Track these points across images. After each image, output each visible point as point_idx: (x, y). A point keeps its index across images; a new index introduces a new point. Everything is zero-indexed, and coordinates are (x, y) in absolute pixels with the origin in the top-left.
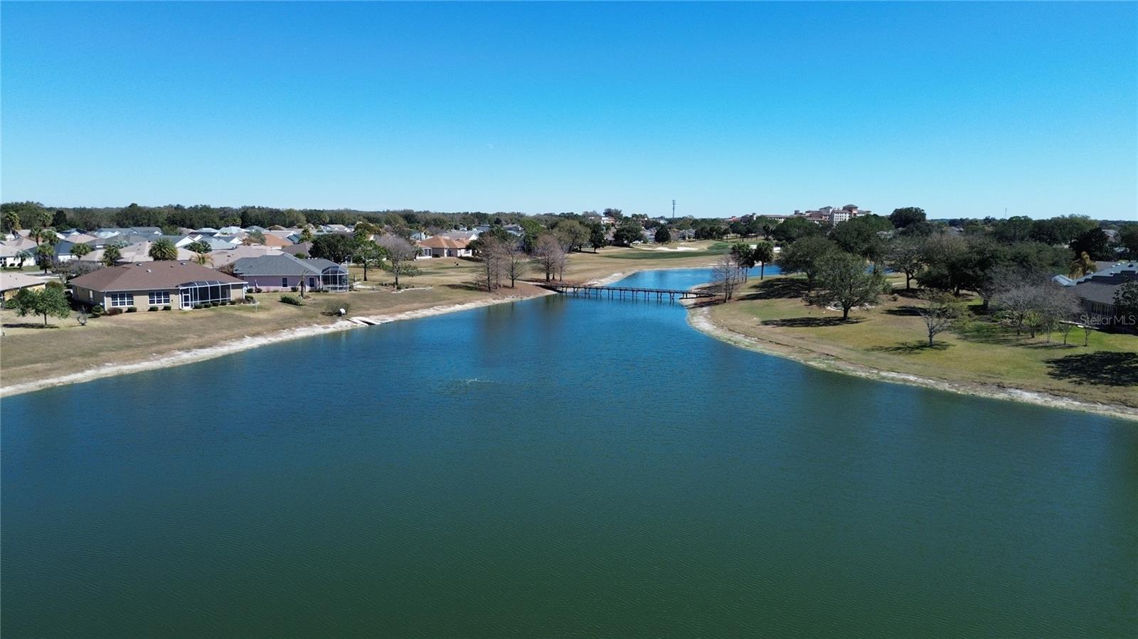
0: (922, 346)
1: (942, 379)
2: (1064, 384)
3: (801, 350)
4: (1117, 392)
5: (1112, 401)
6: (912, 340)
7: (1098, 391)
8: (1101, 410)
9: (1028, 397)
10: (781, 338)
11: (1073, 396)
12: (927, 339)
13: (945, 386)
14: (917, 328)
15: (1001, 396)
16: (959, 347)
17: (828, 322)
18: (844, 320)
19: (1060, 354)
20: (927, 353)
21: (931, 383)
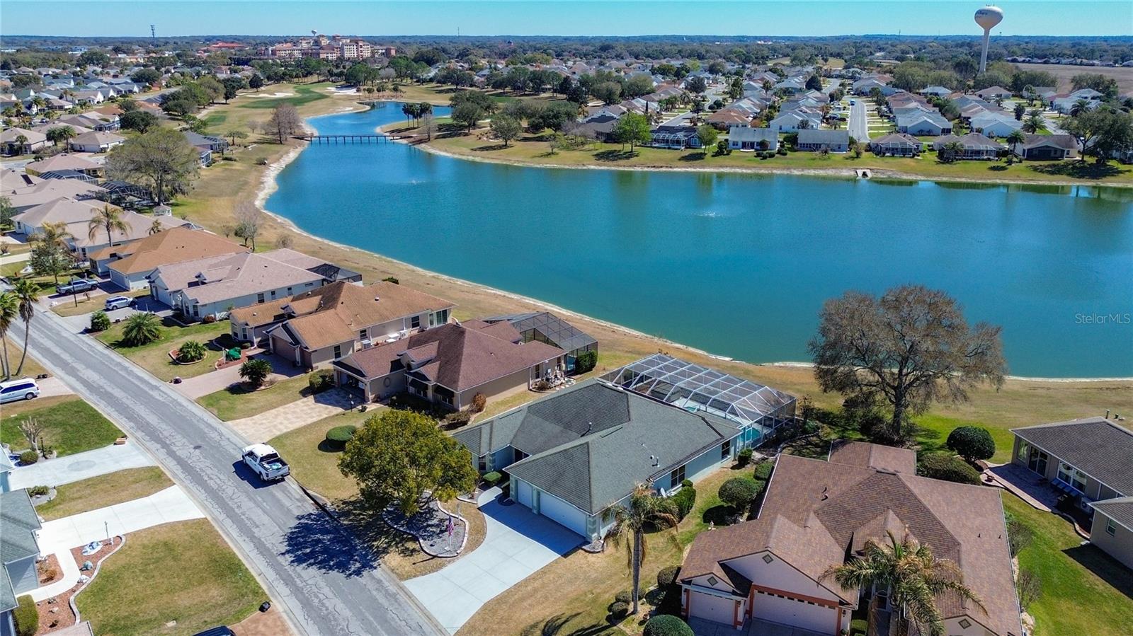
0: (550, 154)
1: (565, 165)
2: (600, 162)
3: (506, 160)
4: (615, 163)
5: (615, 166)
6: (544, 152)
7: (610, 163)
8: (613, 168)
9: (592, 167)
10: (490, 156)
11: (604, 165)
12: (550, 151)
13: (567, 167)
14: (544, 147)
15: (585, 168)
16: (563, 153)
17: (501, 147)
18: (505, 146)
19: (595, 153)
20: (553, 156)
21: (562, 166)
